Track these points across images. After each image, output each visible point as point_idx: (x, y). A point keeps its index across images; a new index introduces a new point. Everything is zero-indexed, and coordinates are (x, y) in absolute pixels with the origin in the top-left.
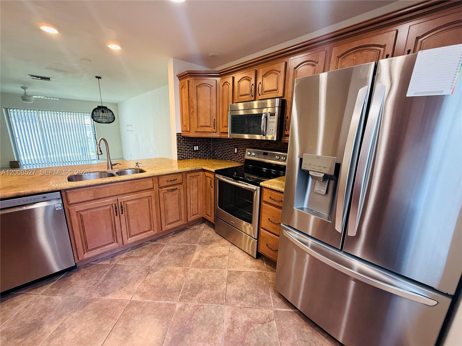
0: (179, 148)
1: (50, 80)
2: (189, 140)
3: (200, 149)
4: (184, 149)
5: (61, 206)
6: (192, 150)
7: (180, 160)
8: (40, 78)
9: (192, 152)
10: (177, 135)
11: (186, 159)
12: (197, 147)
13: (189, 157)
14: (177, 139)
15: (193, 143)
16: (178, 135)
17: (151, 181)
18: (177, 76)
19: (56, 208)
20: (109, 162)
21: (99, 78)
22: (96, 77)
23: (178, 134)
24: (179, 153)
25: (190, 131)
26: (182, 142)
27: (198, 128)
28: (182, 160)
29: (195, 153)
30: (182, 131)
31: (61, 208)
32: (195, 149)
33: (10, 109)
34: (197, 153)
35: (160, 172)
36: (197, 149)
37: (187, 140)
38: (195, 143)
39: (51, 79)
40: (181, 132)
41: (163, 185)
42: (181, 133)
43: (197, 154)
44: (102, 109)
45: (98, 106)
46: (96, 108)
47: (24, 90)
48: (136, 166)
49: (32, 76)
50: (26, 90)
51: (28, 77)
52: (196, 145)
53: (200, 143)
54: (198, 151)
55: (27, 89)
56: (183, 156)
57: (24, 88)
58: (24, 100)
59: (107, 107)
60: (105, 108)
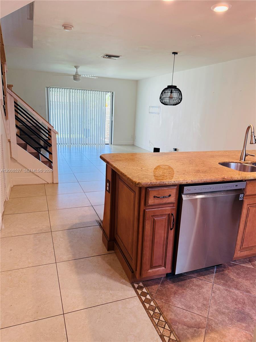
21: (175, 53)
22: (172, 53)
39: (120, 57)
44: (171, 89)
47: (75, 69)
49: (106, 55)
50: (79, 69)
51: (101, 56)
57: (76, 67)
58: (75, 79)
59: (176, 86)
60: (175, 87)
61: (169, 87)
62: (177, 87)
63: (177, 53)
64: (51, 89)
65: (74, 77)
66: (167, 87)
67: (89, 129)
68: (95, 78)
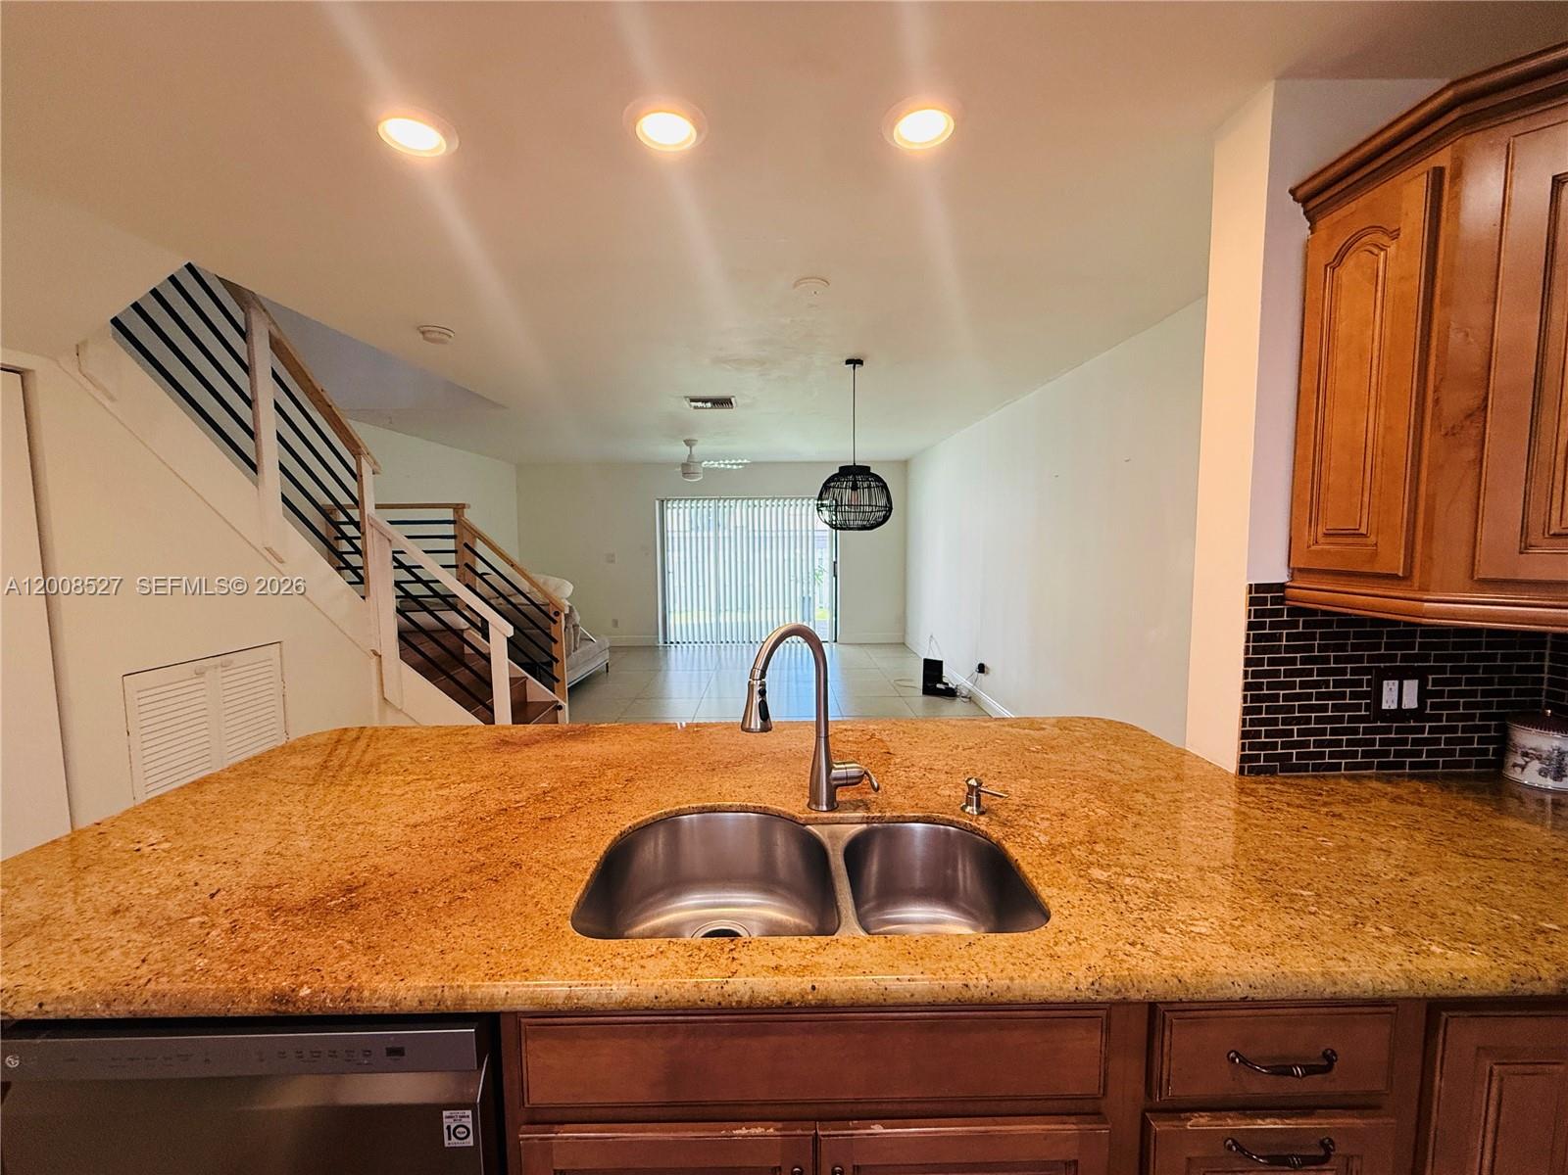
0: (1259, 687)
1: (731, 404)
2: (1346, 636)
3: (1434, 706)
4: (1298, 697)
5: (470, 1126)
6: (1358, 707)
7: (1258, 771)
8: (709, 405)
9: (1361, 719)
10: (1252, 602)
11: (1305, 768)
12: (1411, 687)
13: (1332, 755)
14: (1251, 626)
15: (1371, 659)
16: (1264, 601)
17: (1096, 1040)
18: (1292, 192)
19: (446, 1131)
20: (820, 768)
21: (855, 362)
22: (848, 362)
23: (1259, 588)
24: (1253, 723)
25: (1407, 577)
26: (1288, 649)
27: (1525, 547)
28: (1271, 771)
29: (1388, 730)
30: (1294, 572)
31: (470, 1142)
32: (1389, 702)
33: (668, 500)
34: (1399, 731)
35: (1187, 976)
36: (1411, 701)
37: (1323, 636)
38: (1393, 658)
39: (733, 400)
40: (1280, 576)
41: (1199, 1090)
42: (1282, 587)
43: (1404, 742)
44: (854, 475)
45: (841, 468)
46: (834, 473)
47: (688, 448)
48: (969, 803)
49: (692, 400)
50: (694, 449)
51: (686, 403)
52: (1400, 675)
53: (1437, 659)
54: (1417, 714)
55: (694, 444)
56: (1284, 745)
57: (689, 443)
58: (685, 474)
59: (869, 468)
60: (864, 471)
61: (845, 471)
62: (872, 471)
63: (860, 362)
64: (670, 502)
65: (683, 468)
66: (837, 471)
67: (810, 599)
68: (735, 467)
